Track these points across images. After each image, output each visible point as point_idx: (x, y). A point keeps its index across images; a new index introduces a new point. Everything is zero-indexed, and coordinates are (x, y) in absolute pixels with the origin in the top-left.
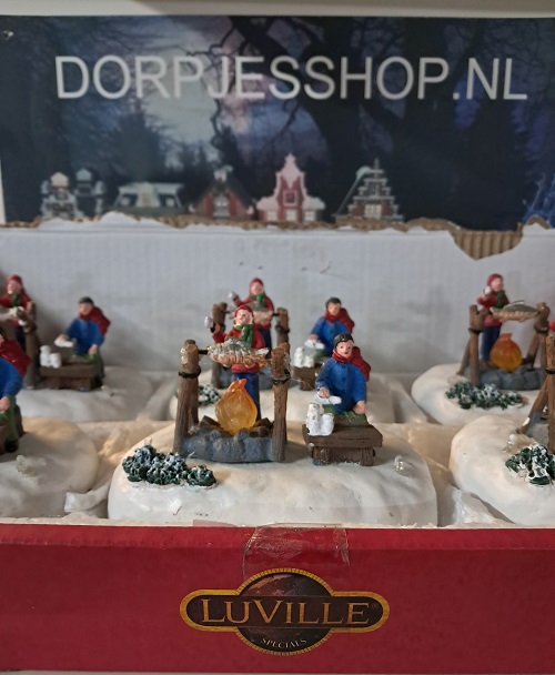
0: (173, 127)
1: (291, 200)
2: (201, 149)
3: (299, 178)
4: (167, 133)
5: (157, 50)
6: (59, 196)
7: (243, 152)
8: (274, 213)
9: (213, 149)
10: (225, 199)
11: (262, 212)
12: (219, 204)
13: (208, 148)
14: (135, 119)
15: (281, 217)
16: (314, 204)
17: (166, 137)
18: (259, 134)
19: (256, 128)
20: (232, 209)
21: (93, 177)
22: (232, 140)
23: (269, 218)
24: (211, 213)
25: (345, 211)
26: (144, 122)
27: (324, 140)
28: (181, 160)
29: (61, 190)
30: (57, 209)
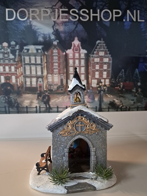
0: (41, 29)
1: (76, 50)
2: (49, 35)
3: (79, 44)
4: (39, 30)
5: (36, 7)
6: (5, 49)
7: (62, 36)
8: (72, 54)
9: (53, 35)
10: (56, 50)
11: (68, 54)
12: (54, 52)
13: (51, 35)
14: (29, 26)
15: (74, 55)
16: (84, 52)
17: (39, 32)
18: (67, 31)
19: (66, 29)
20: (59, 53)
21: (16, 44)
22: (59, 33)
23: (70, 56)
24: (52, 54)
25: (93, 54)
26: (32, 27)
27: (86, 33)
28: (43, 39)
29: (5, 47)
30: (4, 53)
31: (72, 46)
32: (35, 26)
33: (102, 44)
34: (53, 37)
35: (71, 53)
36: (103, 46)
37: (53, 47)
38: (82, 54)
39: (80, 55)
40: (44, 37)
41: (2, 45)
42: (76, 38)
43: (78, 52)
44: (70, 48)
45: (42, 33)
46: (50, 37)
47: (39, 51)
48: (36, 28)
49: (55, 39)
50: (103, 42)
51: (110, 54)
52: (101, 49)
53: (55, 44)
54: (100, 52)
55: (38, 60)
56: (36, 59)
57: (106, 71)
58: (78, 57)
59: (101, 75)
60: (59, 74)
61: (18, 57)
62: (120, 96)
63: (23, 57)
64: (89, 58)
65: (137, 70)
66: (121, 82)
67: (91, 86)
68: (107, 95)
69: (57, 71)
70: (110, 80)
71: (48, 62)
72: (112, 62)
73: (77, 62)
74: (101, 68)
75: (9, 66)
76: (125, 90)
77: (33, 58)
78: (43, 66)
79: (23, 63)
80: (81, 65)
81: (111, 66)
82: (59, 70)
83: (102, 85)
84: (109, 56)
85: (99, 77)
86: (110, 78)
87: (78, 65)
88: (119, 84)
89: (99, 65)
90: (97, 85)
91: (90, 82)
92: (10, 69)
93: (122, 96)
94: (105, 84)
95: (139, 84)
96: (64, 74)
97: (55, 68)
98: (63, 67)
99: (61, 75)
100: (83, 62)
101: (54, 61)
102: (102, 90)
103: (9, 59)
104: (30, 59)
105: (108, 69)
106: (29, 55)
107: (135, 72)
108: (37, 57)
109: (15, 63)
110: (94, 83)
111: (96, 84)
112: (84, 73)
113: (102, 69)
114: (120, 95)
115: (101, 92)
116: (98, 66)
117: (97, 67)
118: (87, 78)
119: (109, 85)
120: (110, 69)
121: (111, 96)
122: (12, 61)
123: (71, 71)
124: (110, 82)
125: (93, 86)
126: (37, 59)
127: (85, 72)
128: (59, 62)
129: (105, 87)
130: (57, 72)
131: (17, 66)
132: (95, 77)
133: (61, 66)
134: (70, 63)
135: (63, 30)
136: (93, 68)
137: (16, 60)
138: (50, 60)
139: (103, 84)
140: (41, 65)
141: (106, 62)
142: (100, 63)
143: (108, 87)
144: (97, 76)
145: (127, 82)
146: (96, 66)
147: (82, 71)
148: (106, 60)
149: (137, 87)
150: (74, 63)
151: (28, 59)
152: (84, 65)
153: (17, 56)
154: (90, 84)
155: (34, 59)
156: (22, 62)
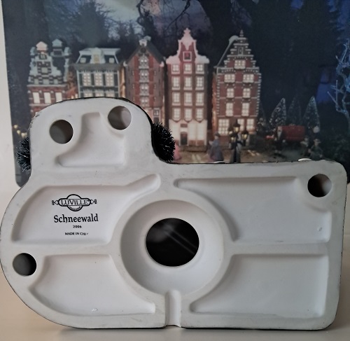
0: (114, 11)
1: (187, 58)
2: (131, 25)
3: (193, 43)
4: (109, 15)
6: (42, 56)
7: (157, 28)
8: (177, 66)
9: (138, 25)
10: (146, 57)
11: (170, 65)
12: (142, 61)
13: (135, 25)
14: (89, 6)
15: (182, 69)
16: (202, 60)
17: (108, 18)
18: (167, 15)
19: (165, 11)
20: (150, 64)
21: (63, 44)
22: (151, 20)
23: (174, 70)
24: (138, 67)
25: (223, 65)
26: (95, 8)
27: (208, 19)
28: (119, 33)
29: (43, 53)
30: (40, 66)
31: (178, 49)
32: (101, 5)
33: (241, 44)
34: (138, 30)
35: (176, 64)
36: (243, 48)
37: (139, 52)
38: (198, 66)
39: (194, 68)
40: (121, 31)
41: (36, 48)
42: (187, 32)
43: (190, 60)
44: (174, 53)
45: (115, 22)
46: (132, 30)
47: (112, 60)
48: (104, 9)
49: (143, 34)
50: (245, 39)
51: (256, 65)
52: (240, 55)
53: (143, 45)
54: (236, 61)
55: (110, 79)
56: (104, 76)
57: (249, 102)
58: (191, 73)
59: (238, 109)
60: (150, 107)
61: (69, 74)
62: (276, 154)
63: (78, 73)
64: (214, 73)
65: (313, 99)
66: (280, 125)
67: (215, 133)
68: (248, 153)
69: (146, 101)
70: (257, 120)
71: (129, 83)
72: (262, 83)
73: (188, 81)
74: (239, 96)
75: (52, 92)
76: (286, 142)
77: (98, 75)
78: (119, 92)
79: (79, 86)
80: (197, 89)
81: (259, 91)
82: (152, 100)
83: (239, 131)
84: (255, 70)
85: (235, 114)
86: (256, 116)
87: (191, 89)
88: (275, 129)
89: (235, 90)
90: (229, 130)
91: (214, 124)
92: (54, 99)
93: (280, 155)
94: (245, 128)
95: (316, 130)
96: (161, 107)
97: (142, 96)
98: (160, 93)
99: (156, 111)
100: (200, 82)
101: (141, 81)
102: (240, 142)
103: (51, 78)
104: (92, 76)
105: (253, 98)
106: (91, 69)
107: (309, 105)
108: (107, 74)
109: (64, 86)
110: (223, 128)
111: (227, 129)
112: (202, 104)
113: (241, 98)
114: (276, 151)
115: (237, 145)
116: (232, 90)
117: (230, 93)
118: (209, 117)
119: (255, 130)
120: (257, 98)
121: (258, 154)
122: (56, 81)
123: (175, 101)
124: (256, 124)
125: (220, 132)
126: (107, 78)
127: (205, 103)
128: (151, 82)
129: (245, 136)
130: (146, 103)
131: (67, 92)
132: (225, 114)
133: (156, 92)
134: (175, 85)
135: (160, 14)
136: (221, 95)
137: (65, 80)
138: (132, 79)
139: (242, 128)
140: (115, 89)
141: (249, 83)
142: (237, 85)
143: (252, 136)
144: (229, 112)
145: (291, 125)
146: (228, 90)
147: (198, 101)
148: (249, 78)
149: (312, 136)
150: (182, 84)
151: (89, 78)
152: (203, 89)
153: (67, 71)
154: (215, 128)
155: (101, 78)
156: (77, 83)
